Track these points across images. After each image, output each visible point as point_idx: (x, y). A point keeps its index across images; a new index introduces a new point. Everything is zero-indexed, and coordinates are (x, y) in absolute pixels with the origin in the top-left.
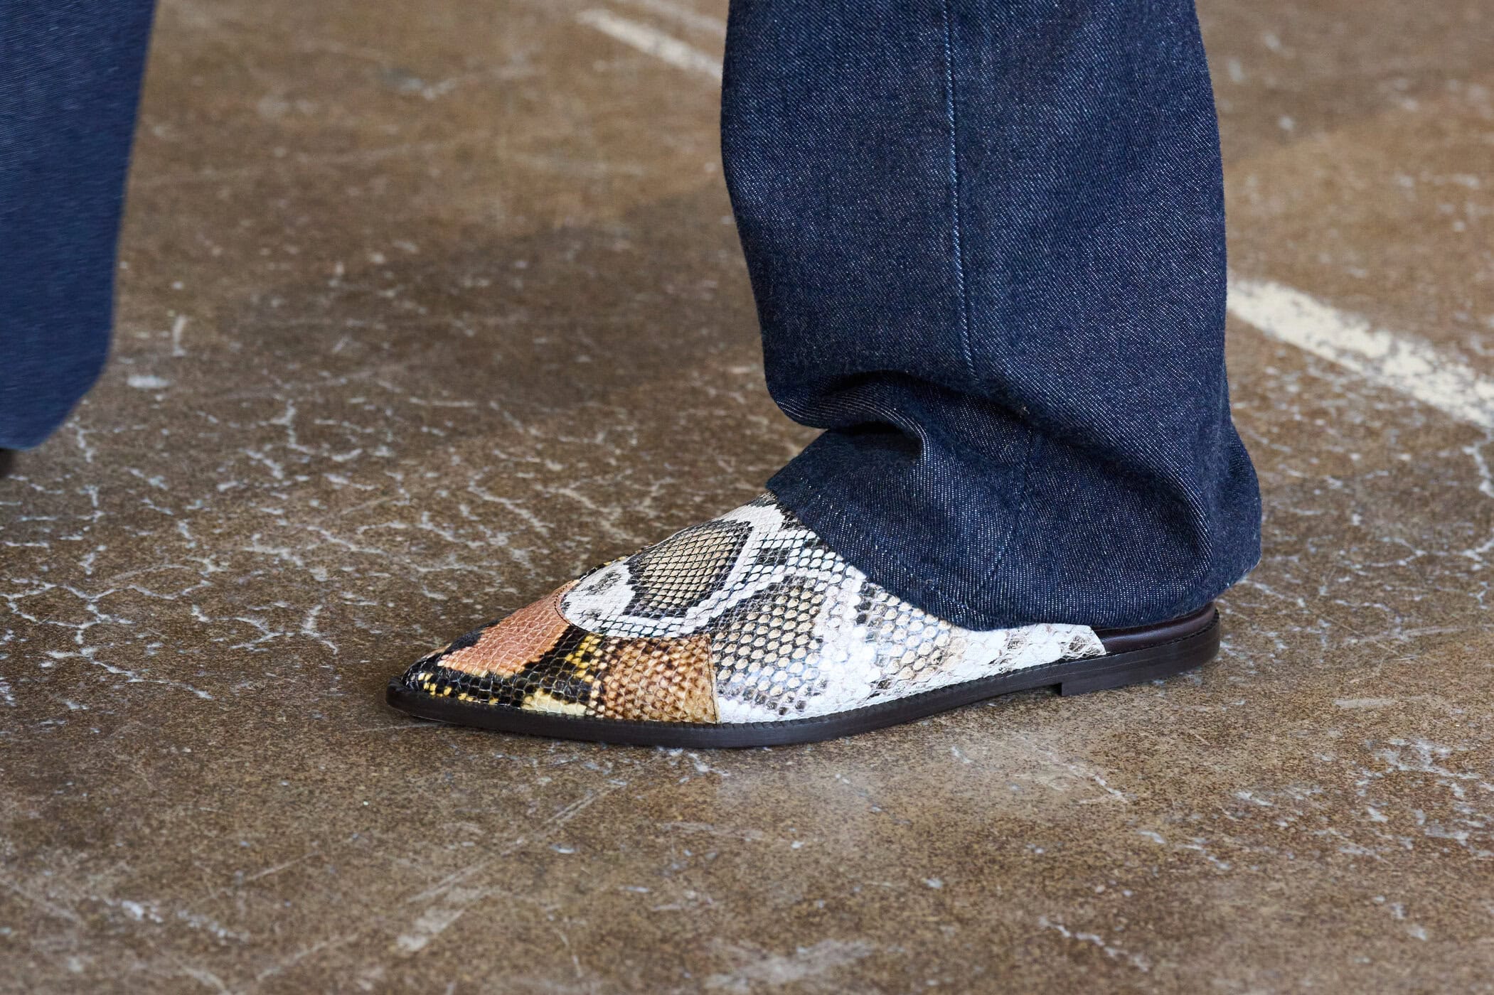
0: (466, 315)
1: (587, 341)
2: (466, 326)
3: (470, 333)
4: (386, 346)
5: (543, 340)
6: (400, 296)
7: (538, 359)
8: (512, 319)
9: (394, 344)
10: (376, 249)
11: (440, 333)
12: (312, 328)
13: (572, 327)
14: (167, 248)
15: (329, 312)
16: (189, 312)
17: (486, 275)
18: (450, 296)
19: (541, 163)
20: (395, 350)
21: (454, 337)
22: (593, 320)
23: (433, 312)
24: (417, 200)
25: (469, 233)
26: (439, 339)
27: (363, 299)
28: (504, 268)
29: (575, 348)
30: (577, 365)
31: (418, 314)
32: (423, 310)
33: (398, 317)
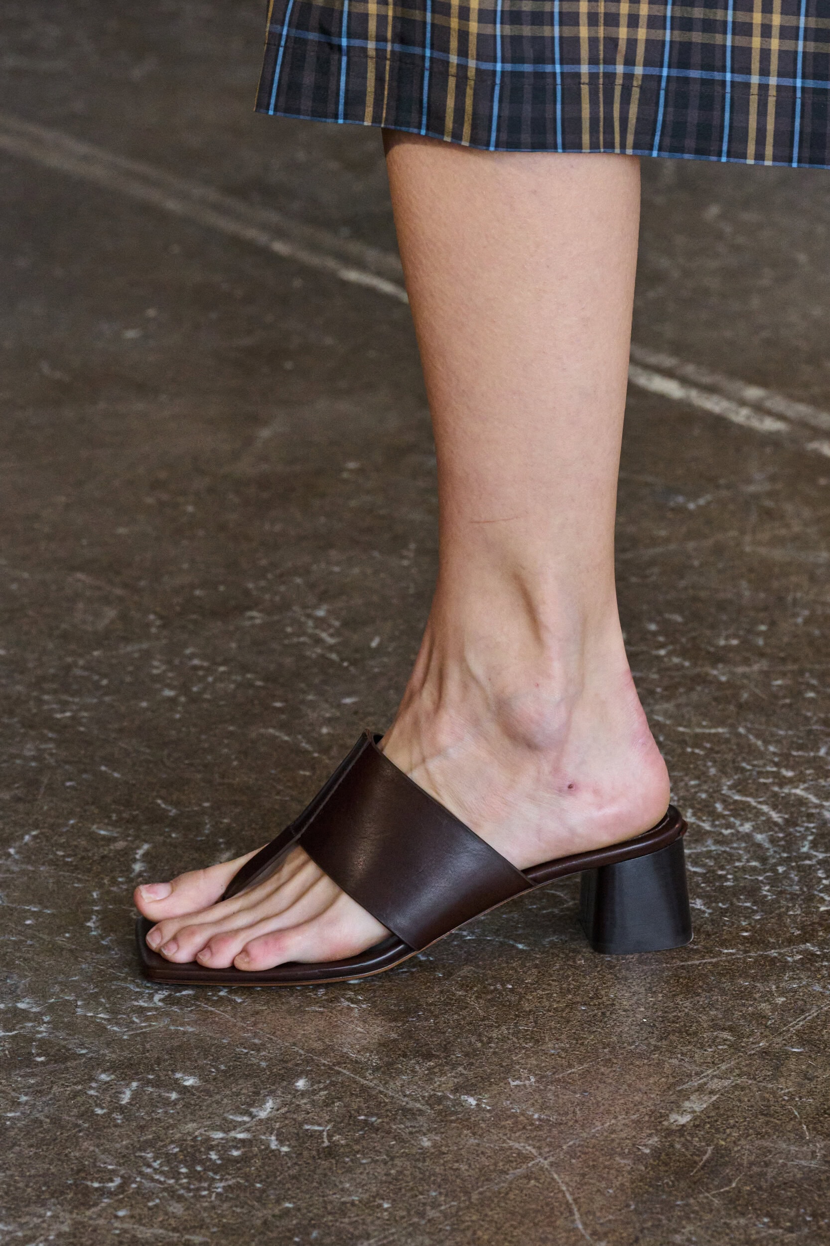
0: (720, 666)
1: (814, 682)
2: (721, 674)
3: (723, 679)
4: (659, 690)
5: (779, 682)
6: (670, 654)
7: (776, 697)
8: (756, 667)
9: (666, 689)
10: (651, 620)
11: (703, 680)
13: (801, 672)
17: (735, 636)
18: (708, 653)
19: (778, 554)
20: (666, 693)
21: (711, 682)
22: (817, 667)
23: (695, 665)
24: (682, 583)
25: (722, 606)
26: (699, 684)
27: (641, 657)
28: (749, 631)
29: (803, 687)
30: (805, 699)
31: (683, 667)
32: (687, 664)
33: (668, 669)
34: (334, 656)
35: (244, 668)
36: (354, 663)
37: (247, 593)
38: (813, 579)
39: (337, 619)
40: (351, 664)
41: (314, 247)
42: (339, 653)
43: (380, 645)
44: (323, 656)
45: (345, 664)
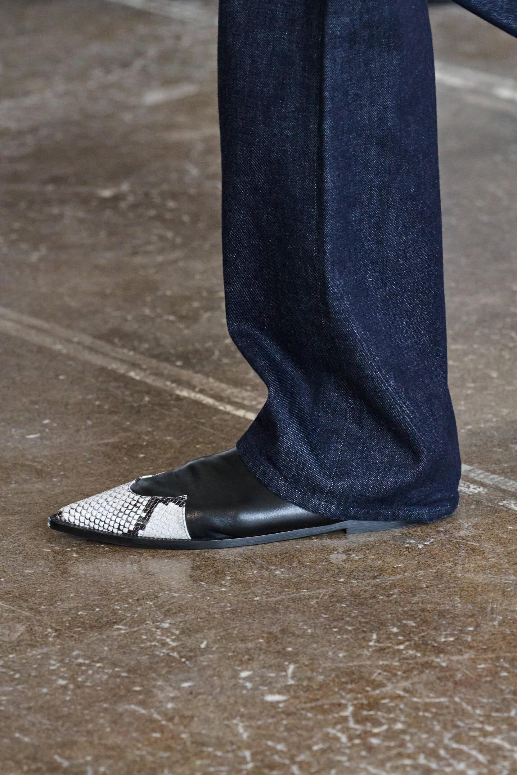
0: (442, 655)
1: (506, 665)
2: (442, 661)
3: (444, 664)
4: (399, 673)
5: (482, 666)
6: (406, 648)
7: (480, 676)
8: (466, 656)
9: (404, 672)
10: (394, 625)
11: (428, 665)
12: (361, 666)
13: (498, 658)
14: (283, 631)
15: (369, 659)
16: (295, 662)
17: (451, 635)
18: (433, 646)
19: (480, 578)
20: (404, 675)
21: (436, 667)
22: (508, 655)
23: (424, 655)
24: (415, 599)
25: (442, 614)
26: (427, 668)
27: (387, 651)
28: (461, 631)
29: (499, 669)
30: (500, 677)
31: (416, 657)
32: (419, 655)
33: (404, 659)
34: (175, 654)
35: (114, 665)
36: (189, 658)
37: (114, 612)
38: (504, 594)
39: (177, 629)
40: (187, 660)
41: (158, 374)
42: (179, 653)
43: (207, 646)
44: (168, 655)
45: (183, 660)
